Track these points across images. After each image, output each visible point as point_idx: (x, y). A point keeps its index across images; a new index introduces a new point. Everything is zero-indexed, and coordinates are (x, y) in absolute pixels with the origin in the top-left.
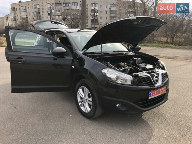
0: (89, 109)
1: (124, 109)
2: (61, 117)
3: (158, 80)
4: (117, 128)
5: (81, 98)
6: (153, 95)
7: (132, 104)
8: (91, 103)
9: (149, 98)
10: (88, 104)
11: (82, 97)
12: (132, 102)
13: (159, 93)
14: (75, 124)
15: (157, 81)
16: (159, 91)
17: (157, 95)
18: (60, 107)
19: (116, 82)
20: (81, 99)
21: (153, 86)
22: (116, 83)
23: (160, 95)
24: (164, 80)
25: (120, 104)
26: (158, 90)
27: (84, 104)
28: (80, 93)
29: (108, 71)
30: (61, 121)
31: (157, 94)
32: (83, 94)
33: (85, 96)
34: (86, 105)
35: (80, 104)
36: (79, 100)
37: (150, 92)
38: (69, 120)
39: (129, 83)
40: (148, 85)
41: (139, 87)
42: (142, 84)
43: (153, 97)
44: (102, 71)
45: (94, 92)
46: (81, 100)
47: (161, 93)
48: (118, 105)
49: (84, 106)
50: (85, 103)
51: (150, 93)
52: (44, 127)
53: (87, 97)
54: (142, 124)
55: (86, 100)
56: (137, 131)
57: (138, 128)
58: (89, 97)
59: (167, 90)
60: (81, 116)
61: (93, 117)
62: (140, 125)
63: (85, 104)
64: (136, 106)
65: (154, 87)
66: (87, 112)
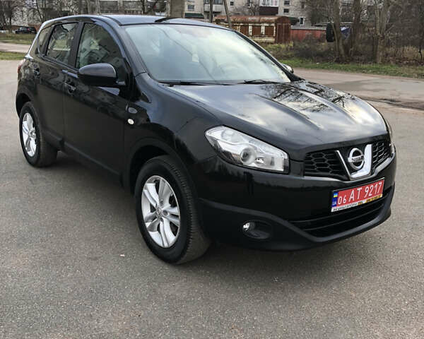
0: (172, 238)
1: (263, 236)
2: (96, 259)
3: (360, 163)
4: (244, 289)
5: (153, 209)
6: (343, 203)
7: (285, 223)
8: (177, 221)
9: (332, 211)
10: (171, 223)
11: (154, 205)
12: (285, 219)
13: (362, 198)
14: (132, 277)
15: (358, 164)
16: (363, 191)
17: (357, 204)
18: (93, 234)
19: (245, 163)
20: (151, 212)
21: (344, 177)
22: (243, 167)
23: (364, 202)
24: (380, 161)
25: (254, 224)
26: (359, 189)
27: (159, 225)
28: (149, 194)
29: (223, 133)
30: (96, 268)
31: (356, 200)
32: (156, 198)
33: (162, 203)
34: (165, 226)
35: (148, 225)
36: (146, 212)
37: (336, 192)
38: (117, 266)
39: (279, 167)
40: (329, 174)
41: (306, 178)
42: (315, 171)
43: (345, 207)
44: (208, 134)
45: (186, 190)
46: (151, 214)
47: (368, 197)
48: (246, 226)
49: (158, 229)
50: (162, 220)
51: (335, 196)
52: (48, 284)
53: (167, 206)
54: (313, 282)
55: (165, 212)
56: (297, 296)
57: (302, 291)
58: (173, 205)
59: (388, 191)
60: (151, 257)
61: (183, 260)
62: (309, 283)
63: (161, 223)
64: (296, 229)
65: (349, 180)
66: (166, 245)
